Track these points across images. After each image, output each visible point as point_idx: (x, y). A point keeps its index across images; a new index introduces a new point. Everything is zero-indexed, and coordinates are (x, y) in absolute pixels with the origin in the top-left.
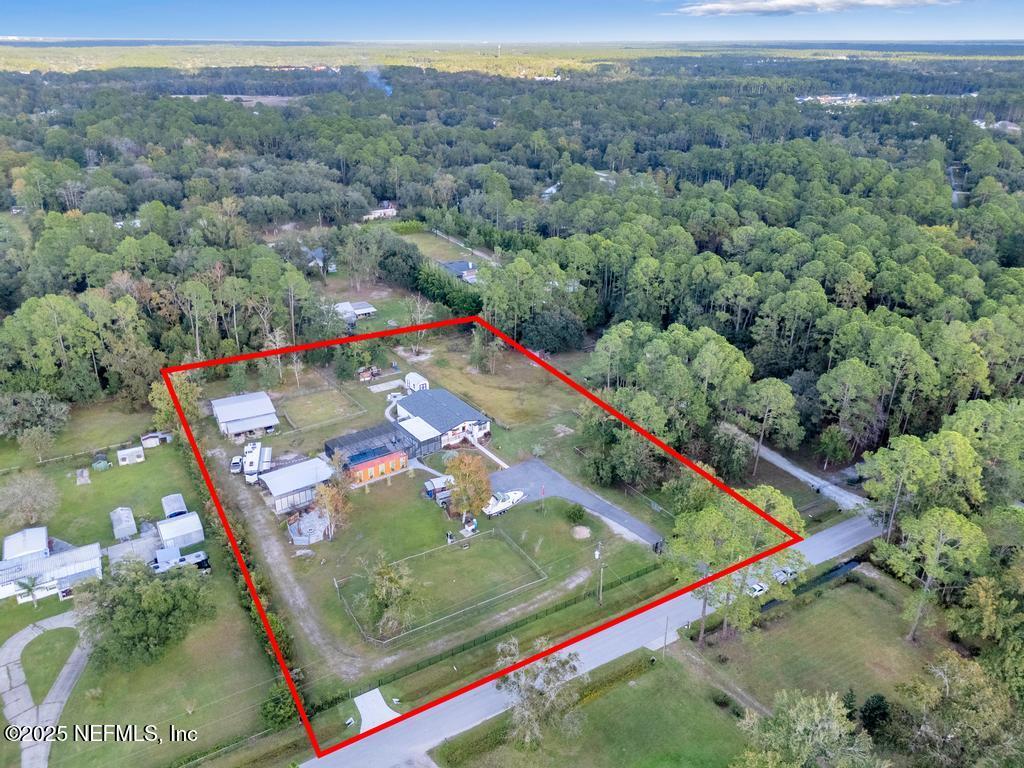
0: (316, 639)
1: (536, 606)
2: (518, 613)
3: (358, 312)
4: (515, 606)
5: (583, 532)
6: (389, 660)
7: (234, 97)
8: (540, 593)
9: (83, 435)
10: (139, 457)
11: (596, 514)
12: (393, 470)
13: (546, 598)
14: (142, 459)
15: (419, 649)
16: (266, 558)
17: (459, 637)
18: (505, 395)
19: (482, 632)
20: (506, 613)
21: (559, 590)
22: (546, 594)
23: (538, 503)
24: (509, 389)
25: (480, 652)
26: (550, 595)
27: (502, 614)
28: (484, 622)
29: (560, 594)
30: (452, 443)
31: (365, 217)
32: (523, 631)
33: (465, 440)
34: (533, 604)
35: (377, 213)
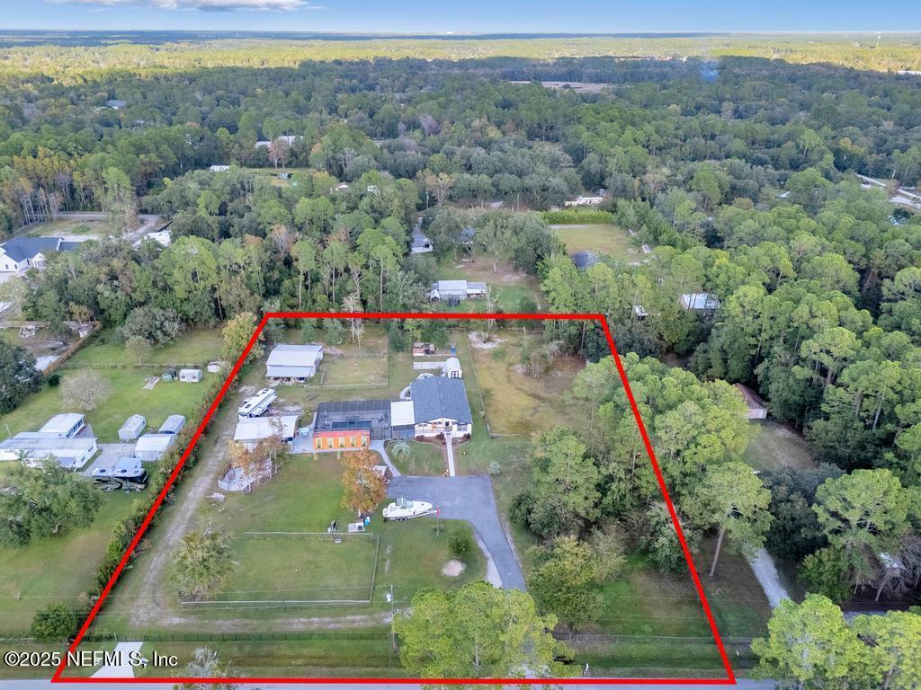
0: (150, 577)
1: (338, 625)
2: (316, 625)
3: (469, 291)
4: (319, 617)
5: (455, 568)
6: (176, 620)
7: (565, 83)
8: (354, 614)
9: (184, 350)
10: (194, 378)
11: (488, 554)
12: (353, 445)
13: (353, 622)
14: (196, 380)
15: (206, 621)
16: (190, 491)
17: (246, 625)
18: (525, 401)
19: (270, 629)
20: (306, 620)
21: (374, 619)
22: (357, 618)
23: (444, 521)
24: (536, 397)
25: (248, 648)
26: (359, 621)
27: (302, 620)
28: (279, 621)
29: (370, 624)
30: (426, 435)
31: (567, 203)
32: (301, 646)
33: (441, 437)
34: (336, 622)
35: (582, 200)
